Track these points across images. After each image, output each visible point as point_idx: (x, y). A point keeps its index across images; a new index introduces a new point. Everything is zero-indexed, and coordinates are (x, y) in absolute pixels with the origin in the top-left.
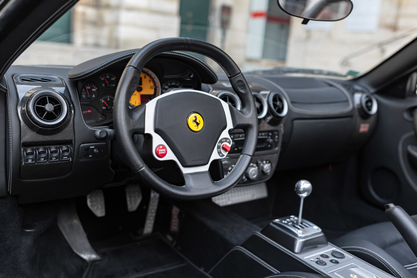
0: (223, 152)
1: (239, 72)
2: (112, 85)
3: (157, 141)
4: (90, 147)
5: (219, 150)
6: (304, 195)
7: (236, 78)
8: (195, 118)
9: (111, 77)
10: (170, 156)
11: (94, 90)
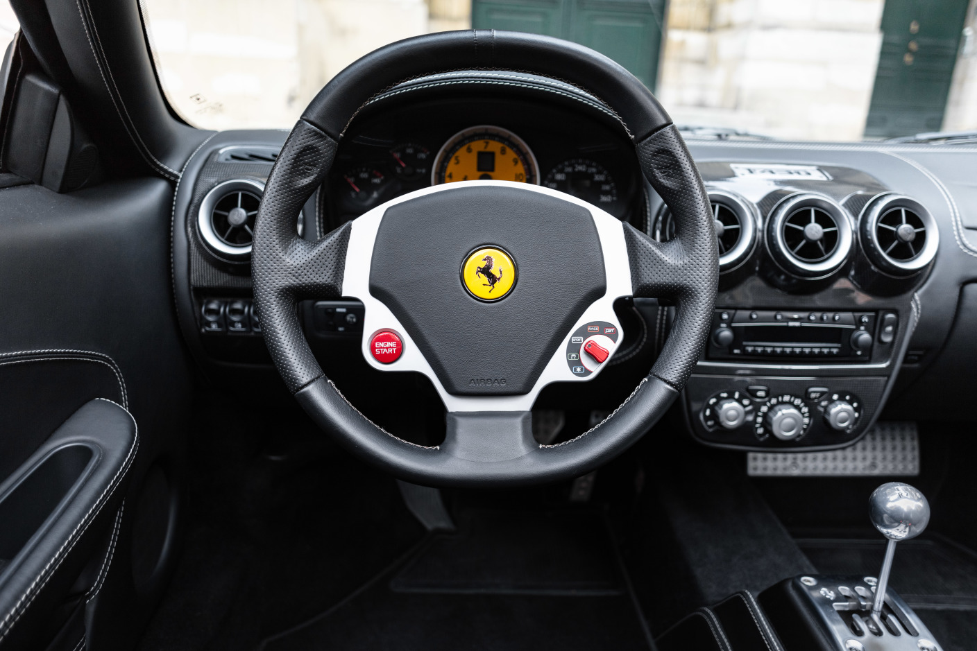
0: (587, 362)
1: (664, 122)
2: (419, 171)
3: (378, 317)
4: (335, 309)
5: (574, 355)
6: (899, 533)
7: (650, 142)
8: (485, 262)
9: (417, 151)
10: (413, 360)
11: (377, 181)
